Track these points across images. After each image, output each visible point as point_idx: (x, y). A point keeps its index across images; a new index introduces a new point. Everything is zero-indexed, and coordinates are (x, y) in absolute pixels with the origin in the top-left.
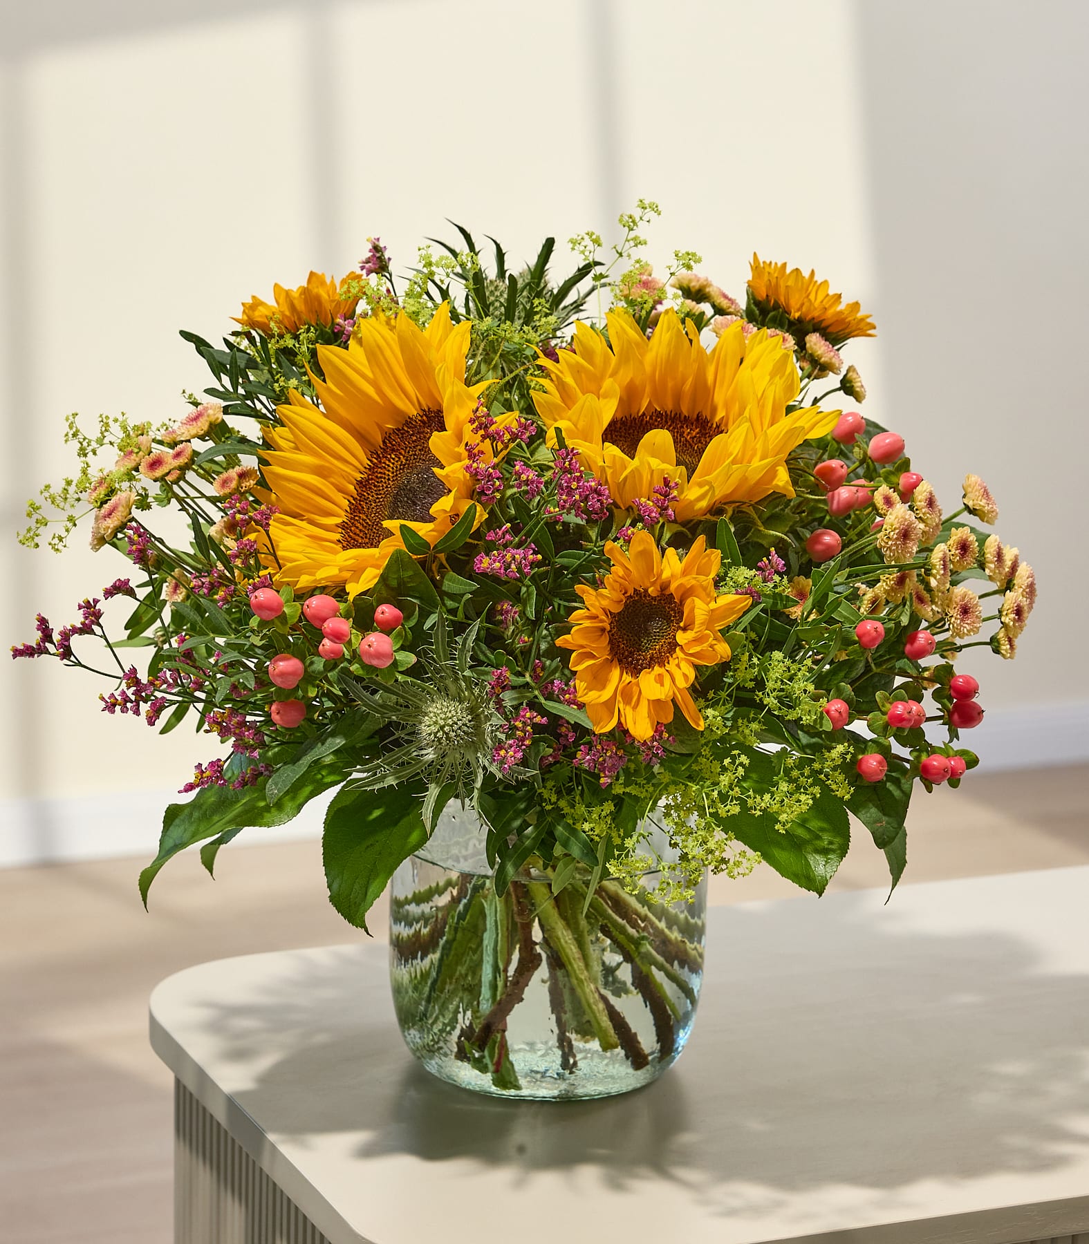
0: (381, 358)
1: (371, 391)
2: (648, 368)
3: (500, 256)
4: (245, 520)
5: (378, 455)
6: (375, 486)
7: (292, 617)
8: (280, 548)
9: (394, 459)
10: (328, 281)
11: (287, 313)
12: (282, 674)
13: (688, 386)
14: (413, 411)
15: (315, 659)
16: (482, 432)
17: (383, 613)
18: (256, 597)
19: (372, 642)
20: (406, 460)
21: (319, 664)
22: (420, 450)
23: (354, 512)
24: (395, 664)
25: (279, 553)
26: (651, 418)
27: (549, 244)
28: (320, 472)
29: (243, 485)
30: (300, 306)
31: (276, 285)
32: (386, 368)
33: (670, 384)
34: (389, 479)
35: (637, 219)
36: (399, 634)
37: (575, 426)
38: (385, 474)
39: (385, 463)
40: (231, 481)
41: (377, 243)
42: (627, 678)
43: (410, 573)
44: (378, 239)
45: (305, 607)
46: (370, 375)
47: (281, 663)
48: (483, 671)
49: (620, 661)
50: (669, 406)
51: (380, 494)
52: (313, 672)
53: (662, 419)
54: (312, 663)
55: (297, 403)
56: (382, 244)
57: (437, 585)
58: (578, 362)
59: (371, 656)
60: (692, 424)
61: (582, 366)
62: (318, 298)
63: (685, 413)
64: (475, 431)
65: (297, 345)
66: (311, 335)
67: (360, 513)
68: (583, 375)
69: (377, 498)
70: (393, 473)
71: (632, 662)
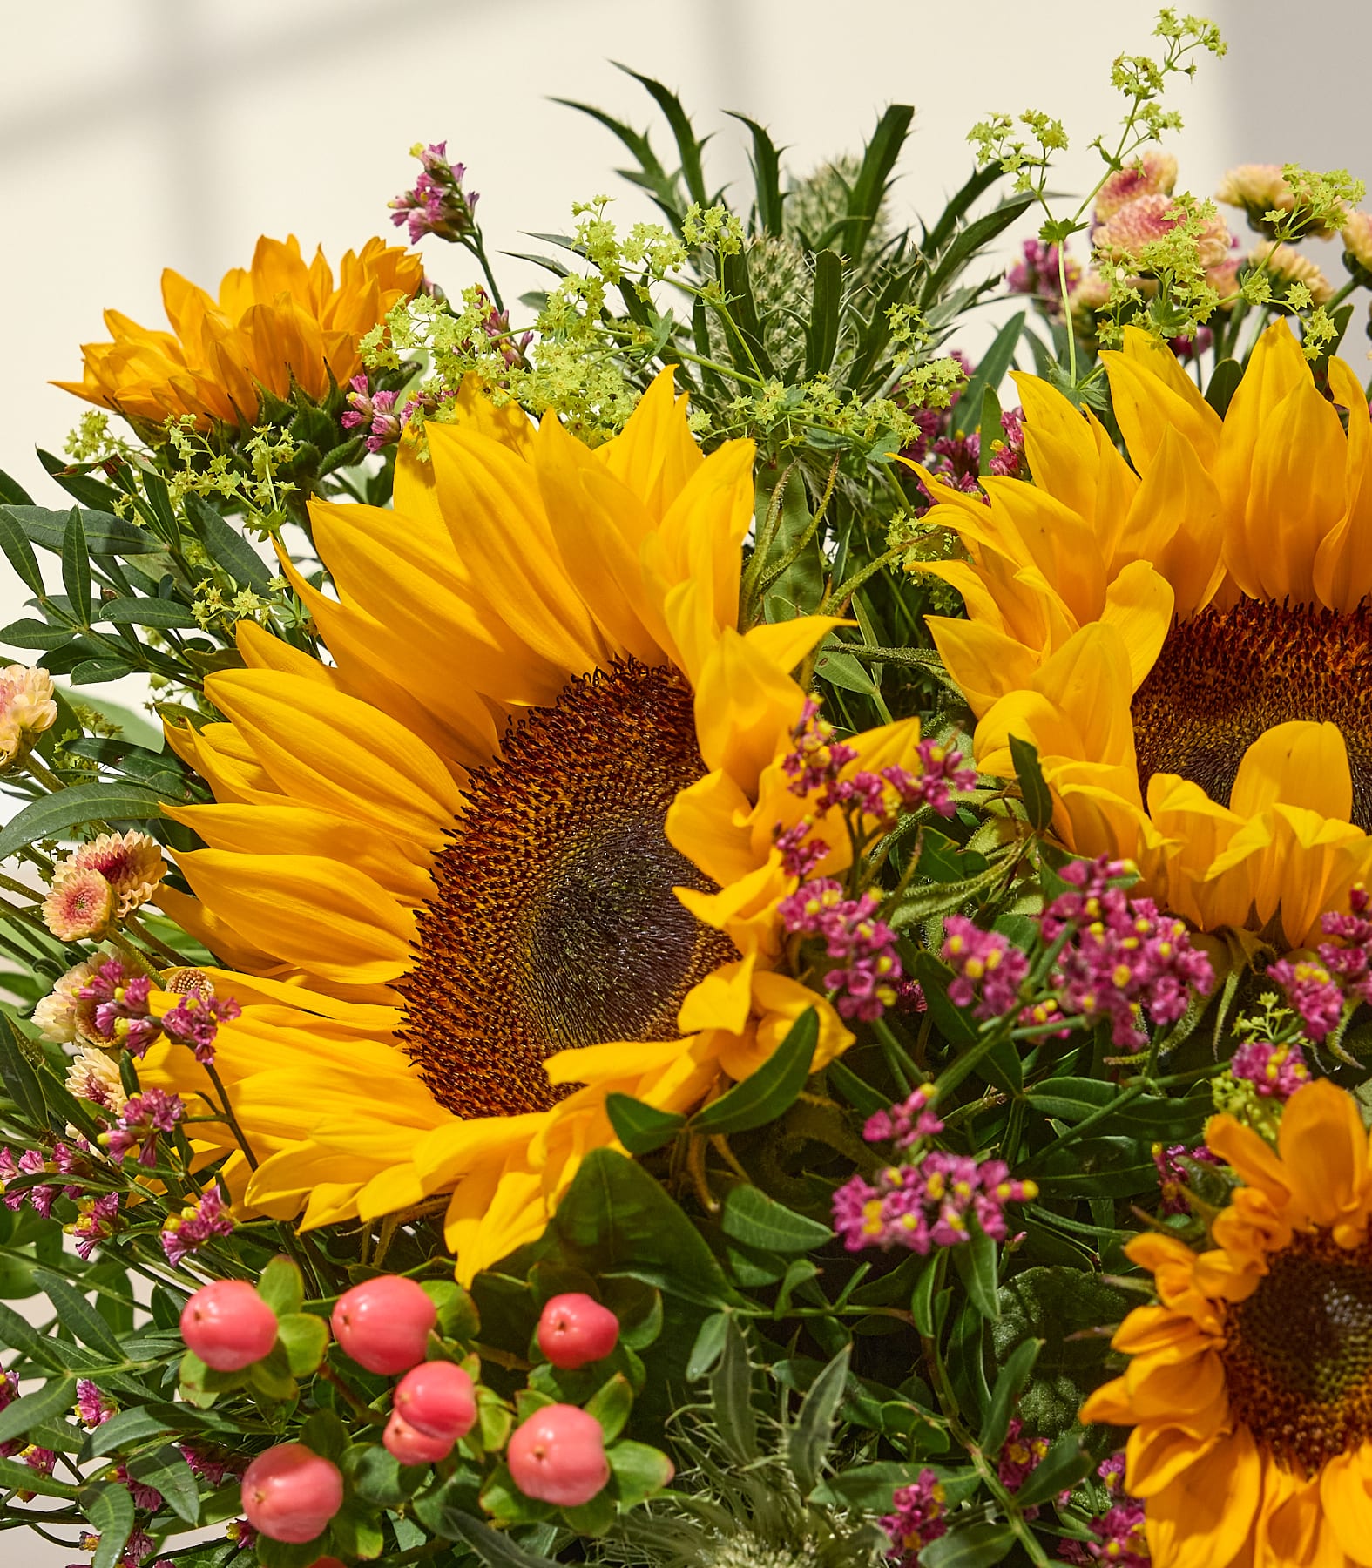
0: (489, 526)
1: (463, 614)
2: (1225, 493)
3: (766, 157)
4: (143, 1032)
5: (492, 784)
6: (490, 872)
7: (304, 1356)
8: (244, 1097)
9: (537, 796)
10: (308, 258)
11: (209, 376)
12: (281, 1512)
13: (1335, 535)
14: (584, 663)
15: (373, 1453)
16: (821, 791)
17: (562, 1327)
18: (197, 1317)
19: (547, 1444)
20: (576, 803)
21: (385, 1476)
22: (612, 776)
23: (435, 945)
24: (613, 1487)
25: (242, 1111)
26: (1232, 618)
27: (896, 123)
28: (335, 845)
29: (125, 898)
30: (242, 353)
31: (167, 274)
32: (504, 550)
33: (1285, 530)
34: (528, 855)
35: (1161, 67)
36: (616, 1399)
37: (1054, 701)
38: (515, 838)
39: (512, 806)
40: (93, 900)
41: (437, 157)
42: (1284, 1484)
43: (635, 1207)
44: (441, 148)
45: (337, 1319)
46: (459, 570)
47: (278, 1483)
48: (866, 1479)
49: (1258, 1434)
50: (1280, 585)
51: (507, 896)
52: (369, 1494)
53: (1261, 621)
54: (365, 1468)
55: (258, 658)
56: (451, 160)
57: (711, 1227)
58: (1041, 510)
59: (544, 1479)
60: (1345, 630)
61: (1054, 518)
62: (291, 331)
63: (1325, 599)
64: (801, 790)
65: (247, 484)
66: (279, 449)
67: (451, 948)
68: (1054, 537)
69: (500, 908)
70: (538, 836)
71: (1292, 1437)
